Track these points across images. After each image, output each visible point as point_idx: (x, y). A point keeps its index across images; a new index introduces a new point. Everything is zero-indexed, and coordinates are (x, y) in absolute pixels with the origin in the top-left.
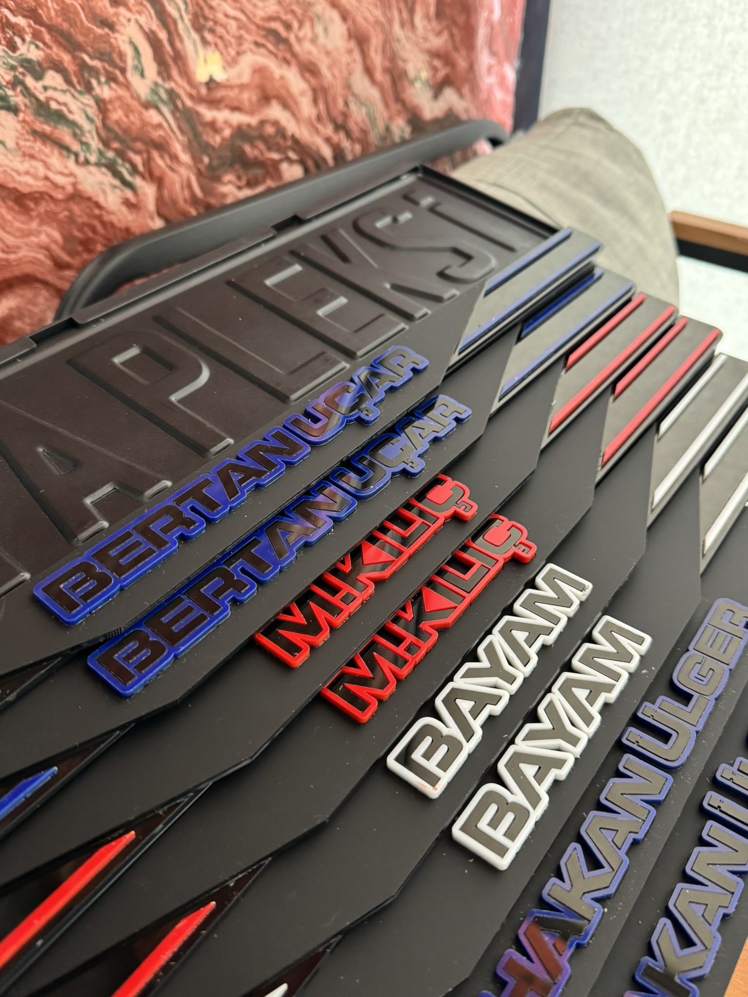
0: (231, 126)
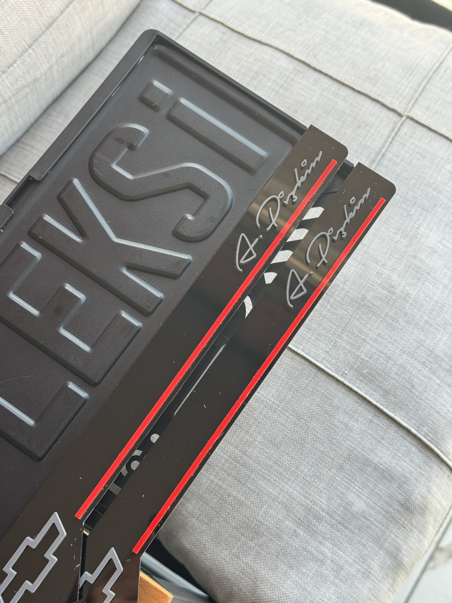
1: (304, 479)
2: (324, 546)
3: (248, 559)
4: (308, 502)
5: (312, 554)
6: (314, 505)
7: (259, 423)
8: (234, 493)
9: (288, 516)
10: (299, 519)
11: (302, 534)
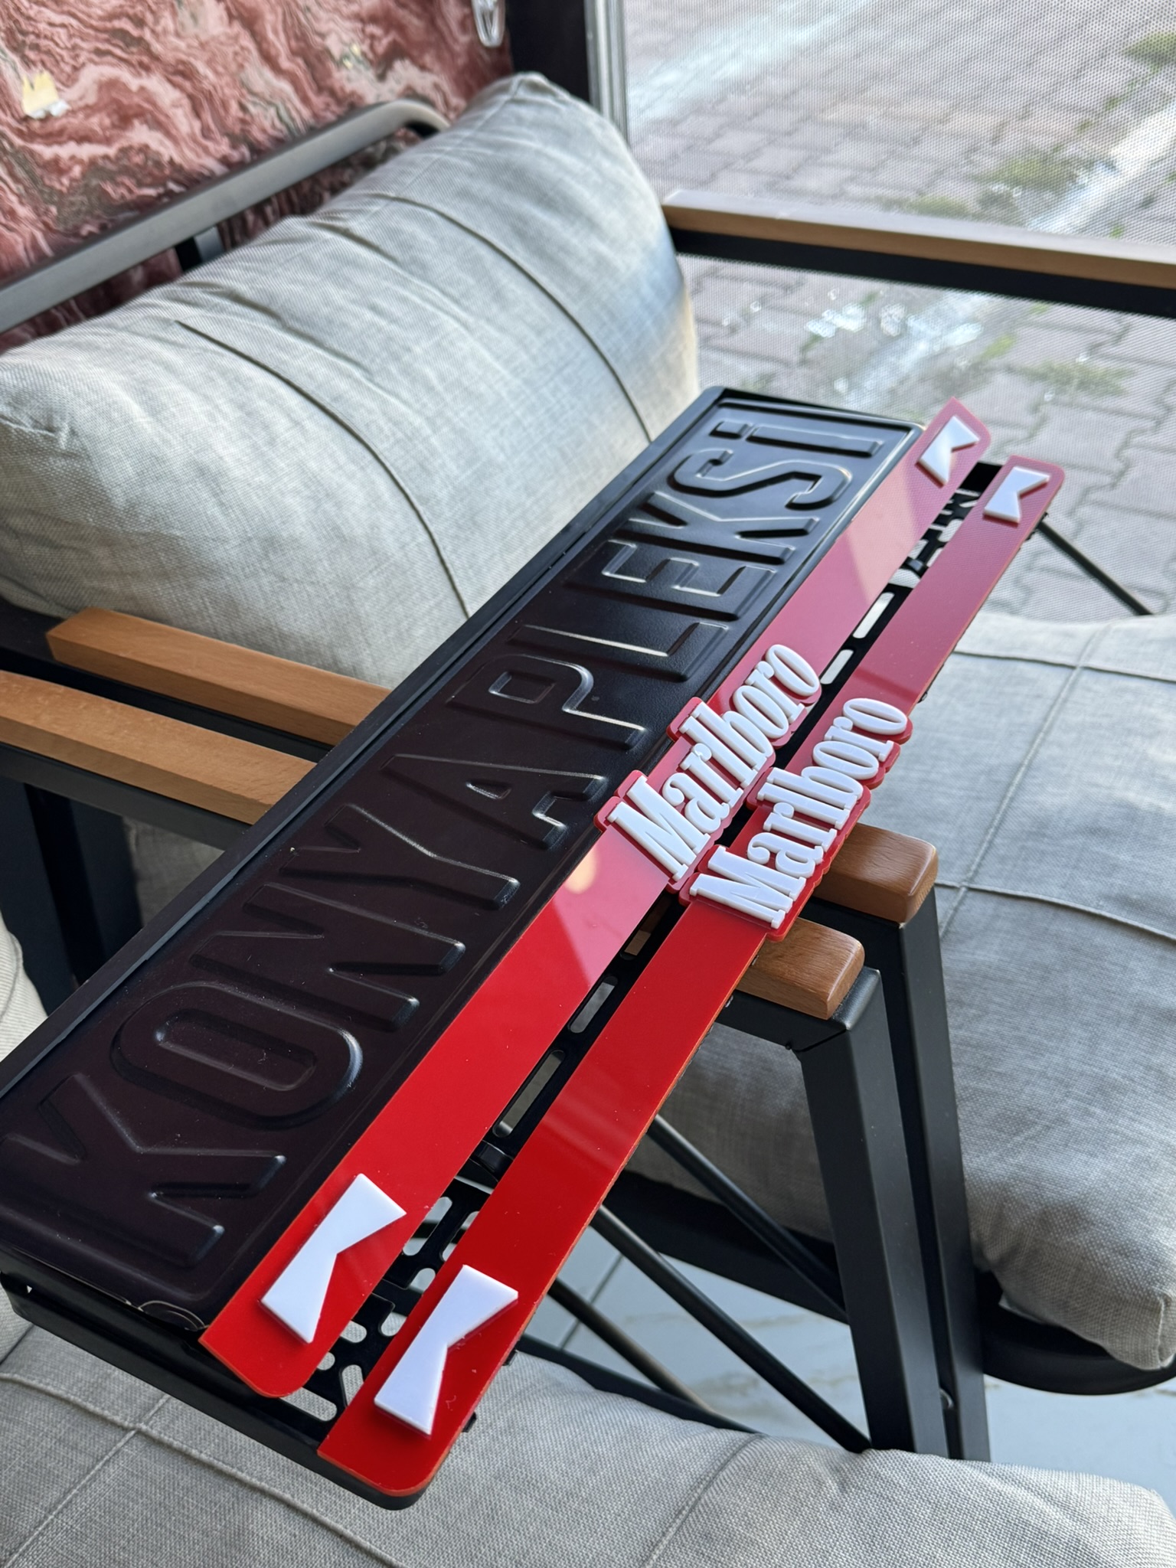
0: (80, 162)
1: (1080, 1043)
2: (1140, 1123)
3: (1020, 1159)
4: (1096, 1070)
5: (1124, 1135)
6: (1106, 1071)
7: (985, 989)
8: (973, 1084)
9: (1069, 1092)
10: (1088, 1093)
11: (1098, 1111)
